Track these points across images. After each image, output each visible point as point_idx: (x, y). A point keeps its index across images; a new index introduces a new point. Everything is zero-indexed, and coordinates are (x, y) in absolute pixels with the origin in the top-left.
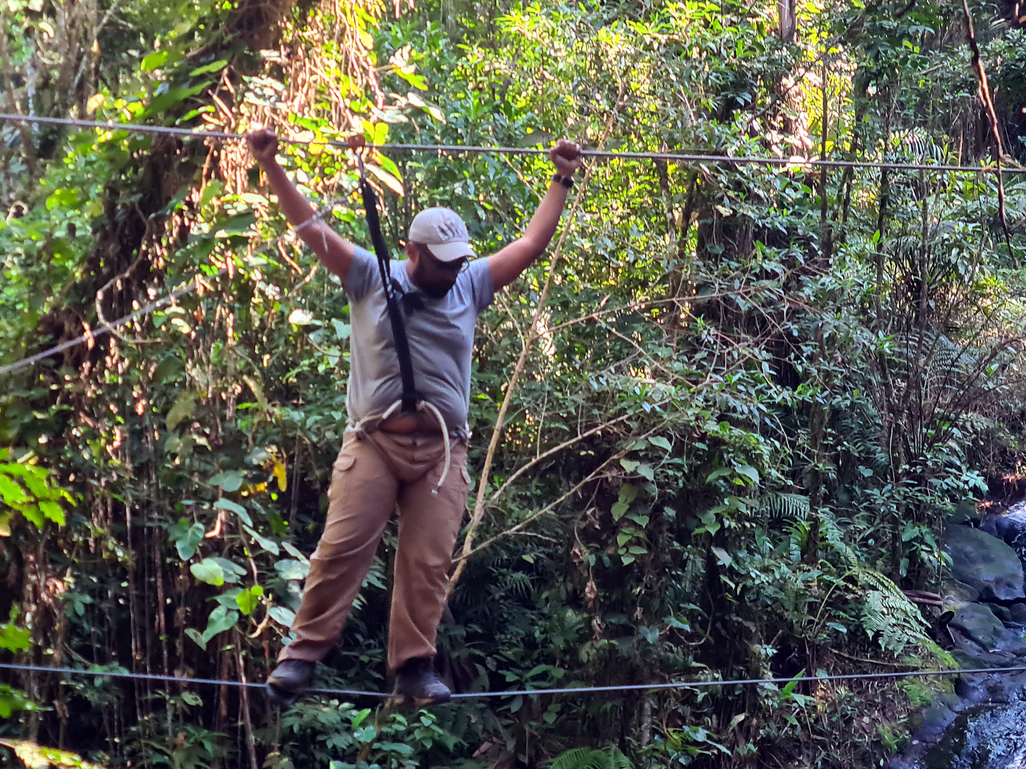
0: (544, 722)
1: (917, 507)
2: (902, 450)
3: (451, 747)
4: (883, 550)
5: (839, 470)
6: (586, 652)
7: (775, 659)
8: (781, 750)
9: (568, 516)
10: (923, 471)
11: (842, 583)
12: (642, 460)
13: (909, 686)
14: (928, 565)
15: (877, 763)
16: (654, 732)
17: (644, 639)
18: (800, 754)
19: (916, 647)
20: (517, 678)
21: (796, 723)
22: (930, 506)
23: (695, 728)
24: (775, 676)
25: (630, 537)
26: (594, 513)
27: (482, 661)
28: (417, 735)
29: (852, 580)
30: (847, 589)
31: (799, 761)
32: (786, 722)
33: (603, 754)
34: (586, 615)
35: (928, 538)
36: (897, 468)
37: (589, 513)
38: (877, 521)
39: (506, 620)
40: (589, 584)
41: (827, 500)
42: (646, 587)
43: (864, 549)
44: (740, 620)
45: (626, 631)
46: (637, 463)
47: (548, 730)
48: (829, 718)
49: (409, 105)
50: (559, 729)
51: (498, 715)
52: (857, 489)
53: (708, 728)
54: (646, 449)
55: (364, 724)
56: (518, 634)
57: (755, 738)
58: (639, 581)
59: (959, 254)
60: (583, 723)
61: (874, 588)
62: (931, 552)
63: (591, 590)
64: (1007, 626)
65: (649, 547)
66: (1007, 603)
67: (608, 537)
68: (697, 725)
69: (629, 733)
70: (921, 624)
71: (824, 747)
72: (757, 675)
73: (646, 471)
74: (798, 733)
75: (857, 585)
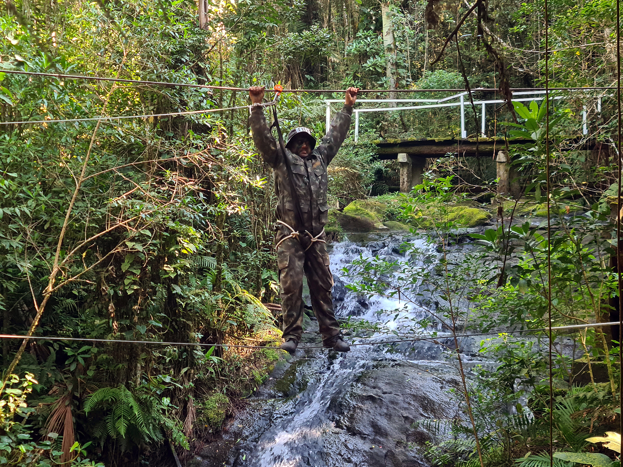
0: (88, 375)
1: (269, 261)
2: (261, 233)
3: (39, 390)
4: (252, 283)
5: (230, 244)
7: (202, 340)
8: (205, 385)
9: (98, 270)
11: (234, 300)
12: (136, 241)
13: (267, 351)
14: (275, 290)
15: (253, 390)
16: (142, 378)
17: (138, 332)
18: (215, 386)
19: (270, 332)
20: (73, 353)
21: (213, 371)
23: (164, 376)
24: (202, 348)
25: (131, 280)
26: (112, 269)
27: (51, 345)
28: (25, 384)
29: (239, 299)
30: (237, 304)
31: (215, 390)
32: (207, 371)
33: (118, 391)
34: (107, 320)
35: (274, 277)
36: (259, 242)
38: (250, 269)
39: (63, 324)
40: (110, 305)
41: (225, 259)
42: (140, 305)
43: (244, 283)
44: (185, 320)
45: (129, 328)
46: (134, 243)
47: (89, 380)
48: (229, 368)
49: (16, 60)
50: (94, 379)
51: (62, 372)
52: (239, 254)
53: (170, 375)
54: (138, 236)
56: (69, 330)
57: (193, 380)
58: (135, 302)
60: (107, 375)
61: (251, 303)
62: (276, 284)
63: (111, 307)
64: (312, 320)
65: (140, 285)
68: (166, 374)
69: (131, 379)
70: (273, 320)
71: (227, 383)
72: (193, 348)
73: (139, 247)
74: (214, 376)
75: (241, 302)
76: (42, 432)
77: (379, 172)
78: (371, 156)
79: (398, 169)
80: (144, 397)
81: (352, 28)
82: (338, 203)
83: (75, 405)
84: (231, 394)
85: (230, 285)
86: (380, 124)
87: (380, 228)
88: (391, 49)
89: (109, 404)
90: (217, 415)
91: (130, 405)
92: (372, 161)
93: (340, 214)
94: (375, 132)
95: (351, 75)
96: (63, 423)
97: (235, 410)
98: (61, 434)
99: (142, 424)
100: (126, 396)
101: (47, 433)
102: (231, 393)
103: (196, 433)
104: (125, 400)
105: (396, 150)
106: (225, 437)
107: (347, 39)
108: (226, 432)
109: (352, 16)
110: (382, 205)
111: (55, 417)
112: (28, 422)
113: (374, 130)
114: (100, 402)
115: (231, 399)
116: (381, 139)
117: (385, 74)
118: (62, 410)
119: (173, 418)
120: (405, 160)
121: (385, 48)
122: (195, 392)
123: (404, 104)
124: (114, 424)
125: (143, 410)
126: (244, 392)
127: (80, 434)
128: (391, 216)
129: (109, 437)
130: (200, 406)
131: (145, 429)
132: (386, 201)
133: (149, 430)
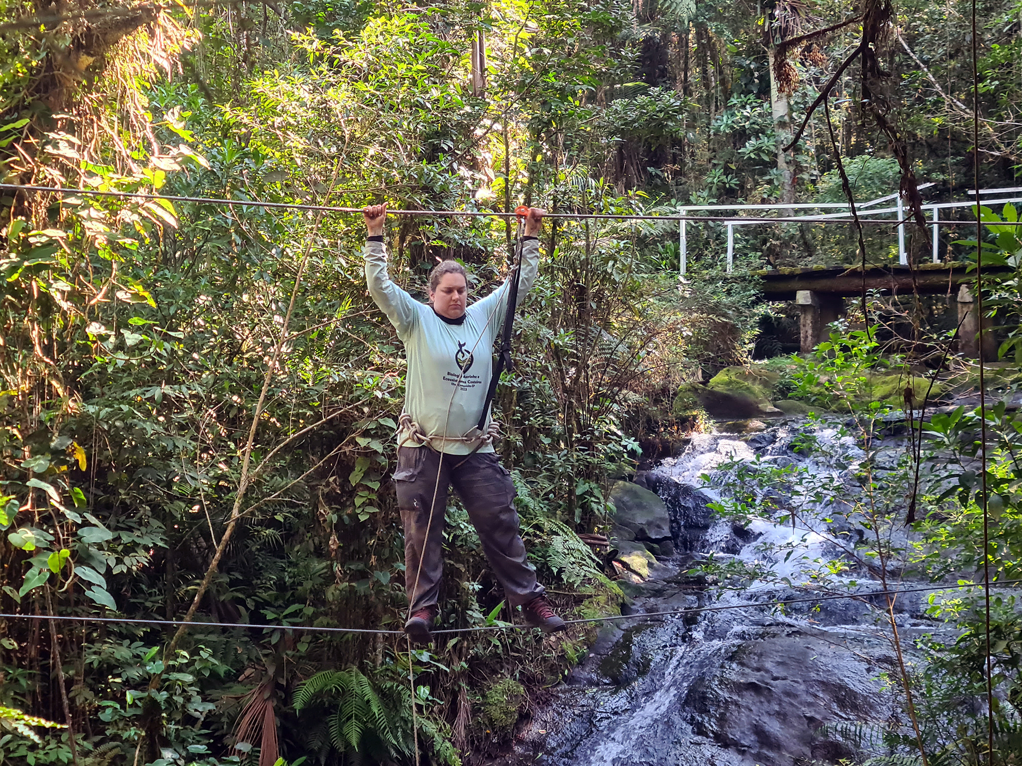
0: (298, 651)
1: (587, 467)
2: (574, 423)
3: (222, 675)
4: (561, 502)
5: (524, 440)
6: (331, 593)
7: (480, 594)
8: (487, 666)
9: (314, 483)
10: (591, 438)
11: (531, 530)
12: (373, 437)
13: (586, 611)
14: (597, 512)
15: (563, 673)
16: (385, 655)
17: (378, 581)
18: (502, 668)
19: (590, 579)
20: (275, 616)
21: (498, 643)
22: (598, 466)
23: (420, 651)
24: (480, 607)
25: (365, 499)
26: (335, 480)
27: (243, 602)
28: (198, 666)
29: (538, 527)
30: (536, 535)
31: (502, 674)
32: (489, 643)
33: (347, 675)
34: (329, 562)
35: (596, 492)
36: (571, 436)
37: (331, 480)
38: (556, 480)
39: (261, 568)
40: (332, 538)
41: (517, 463)
42: (379, 539)
43: (546, 502)
44: (452, 562)
45: (362, 576)
46: (370, 440)
47: (301, 657)
48: (524, 638)
49: (181, 154)
50: (309, 656)
51: (259, 645)
52: (540, 455)
53: (429, 651)
54: (376, 428)
55: (153, 660)
56: (271, 579)
57: (466, 657)
58: (372, 534)
59: (614, 265)
60: (329, 650)
61: (558, 534)
62: (599, 503)
63: (334, 542)
64: (658, 559)
65: (379, 507)
66: (656, 541)
67: (347, 500)
68: (422, 649)
69: (367, 657)
70: (593, 560)
71: (521, 662)
72: (467, 607)
73: (377, 446)
74: (500, 651)
75: (543, 532)
76: (228, 741)
77: (765, 321)
78: (754, 295)
79: (798, 317)
80: (388, 686)
81: (722, 91)
82: (700, 372)
83: (279, 699)
84: (528, 680)
85: (527, 506)
86: (768, 244)
87: (768, 411)
88: (785, 123)
89: (333, 697)
90: (506, 713)
91: (366, 698)
92: (755, 303)
93: (704, 390)
94: (760, 258)
95: (720, 167)
96: (261, 728)
97: (535, 706)
98: (258, 744)
99: (385, 728)
100: (360, 683)
101: (235, 743)
102: (528, 678)
103: (473, 742)
104: (358, 690)
105: (792, 285)
106: (518, 749)
107: (713, 108)
108: (521, 742)
109: (721, 73)
110: (769, 374)
111: (247, 718)
112: (205, 725)
113: (759, 254)
114: (318, 694)
115: (529, 689)
116: (770, 268)
117: (774, 164)
118: (259, 706)
119: (435, 719)
120: (809, 302)
121: (776, 122)
122: (470, 677)
123: (806, 211)
124: (341, 728)
125: (386, 705)
126: (549, 677)
127: (287, 744)
128: (785, 391)
129: (333, 750)
130: (479, 700)
131: (390, 736)
132: (778, 369)
133: (396, 738)
